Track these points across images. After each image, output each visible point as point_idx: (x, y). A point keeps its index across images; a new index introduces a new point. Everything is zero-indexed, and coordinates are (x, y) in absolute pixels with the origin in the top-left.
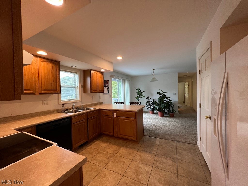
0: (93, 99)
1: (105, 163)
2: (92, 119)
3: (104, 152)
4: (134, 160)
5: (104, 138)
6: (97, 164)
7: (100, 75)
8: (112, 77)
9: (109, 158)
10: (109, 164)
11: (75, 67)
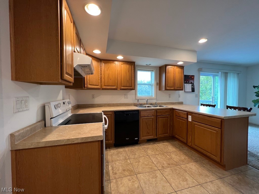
0: (170, 97)
1: (163, 167)
2: (163, 118)
3: (168, 156)
4: (203, 186)
5: (176, 143)
6: (155, 163)
7: (177, 70)
8: (200, 70)
9: (169, 164)
10: (166, 170)
11: (150, 65)
